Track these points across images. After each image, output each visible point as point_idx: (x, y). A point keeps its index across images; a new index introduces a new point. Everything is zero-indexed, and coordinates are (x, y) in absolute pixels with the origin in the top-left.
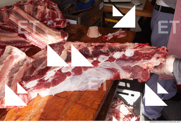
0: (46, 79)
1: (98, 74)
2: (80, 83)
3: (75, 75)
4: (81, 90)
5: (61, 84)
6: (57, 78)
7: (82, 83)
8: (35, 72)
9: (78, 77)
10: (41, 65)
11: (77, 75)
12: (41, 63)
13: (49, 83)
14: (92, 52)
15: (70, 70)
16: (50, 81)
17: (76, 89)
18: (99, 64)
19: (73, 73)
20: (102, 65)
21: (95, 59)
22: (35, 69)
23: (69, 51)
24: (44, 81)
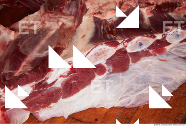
0: (49, 81)
1: (166, 70)
2: (124, 89)
3: (112, 72)
4: (127, 105)
5: (82, 92)
6: (74, 78)
7: (128, 91)
8: (24, 64)
9: (120, 76)
10: (38, 48)
11: (119, 71)
12: (37, 43)
13: (58, 91)
14: (150, 19)
15: (102, 61)
16: (58, 85)
17: (117, 104)
18: (168, 48)
19: (109, 68)
20: (172, 51)
21: (159, 37)
22: (24, 56)
23: (98, 16)
24: (46, 85)
